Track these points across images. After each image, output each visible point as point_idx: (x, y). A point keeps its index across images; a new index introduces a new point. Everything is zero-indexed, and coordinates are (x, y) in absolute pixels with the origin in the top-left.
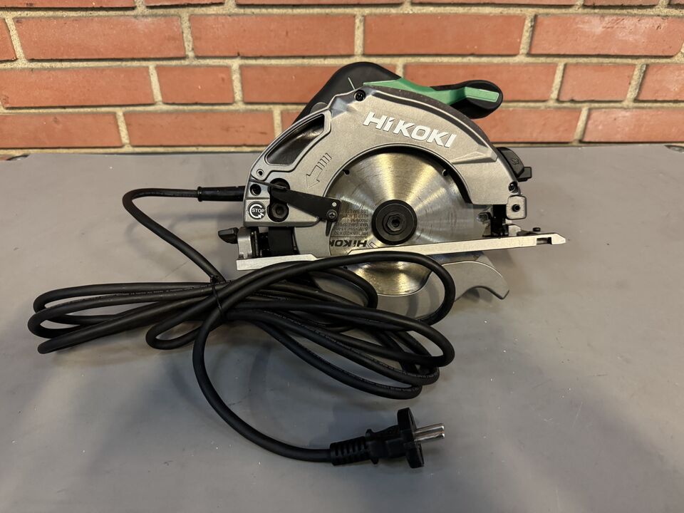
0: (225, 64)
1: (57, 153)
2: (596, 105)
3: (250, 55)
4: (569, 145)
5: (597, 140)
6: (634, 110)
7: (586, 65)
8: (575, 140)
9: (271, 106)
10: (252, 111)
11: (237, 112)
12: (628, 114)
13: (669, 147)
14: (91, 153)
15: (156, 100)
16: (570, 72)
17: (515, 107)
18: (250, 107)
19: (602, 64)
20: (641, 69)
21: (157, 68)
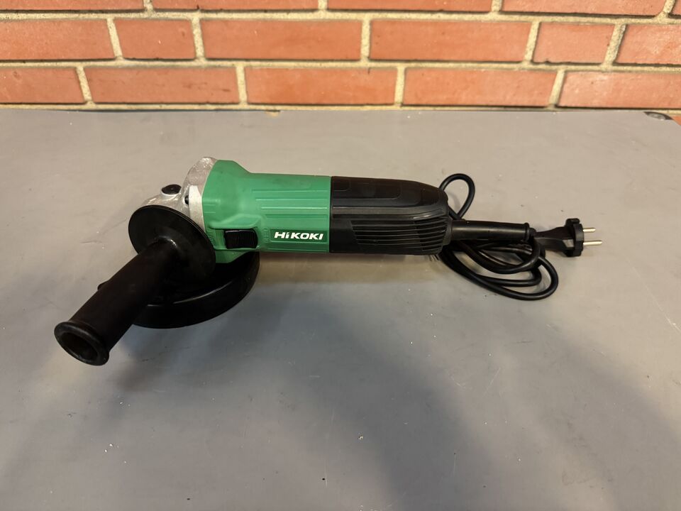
0: (185, 18)
1: (19, 109)
2: (573, 67)
3: (210, 9)
4: (545, 109)
5: (573, 105)
6: (613, 73)
7: (562, 24)
8: (550, 105)
9: (234, 63)
10: (215, 67)
11: (199, 67)
12: (605, 78)
13: (648, 113)
14: (54, 110)
15: (116, 55)
16: (546, 32)
17: (487, 68)
18: (213, 63)
19: (578, 24)
20: (621, 30)
21: (115, 20)
